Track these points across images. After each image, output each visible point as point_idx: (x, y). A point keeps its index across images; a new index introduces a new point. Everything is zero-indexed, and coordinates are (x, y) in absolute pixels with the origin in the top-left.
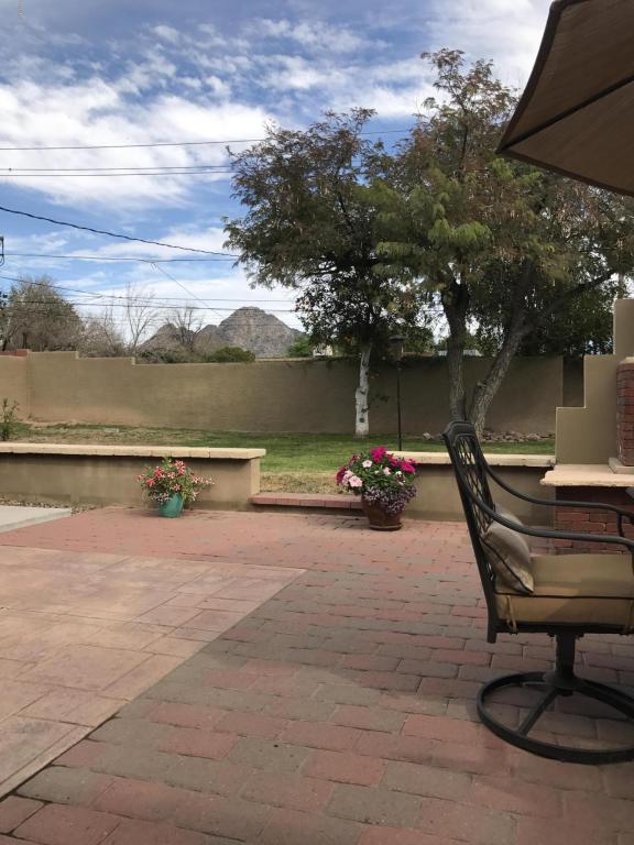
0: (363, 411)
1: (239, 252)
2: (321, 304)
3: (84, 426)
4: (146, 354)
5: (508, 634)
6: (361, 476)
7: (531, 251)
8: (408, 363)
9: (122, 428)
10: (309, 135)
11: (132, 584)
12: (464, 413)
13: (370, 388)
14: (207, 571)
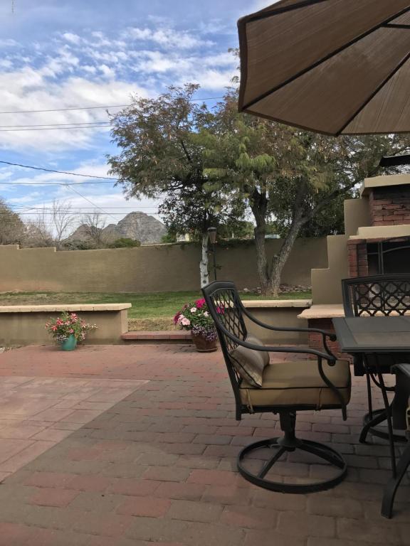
0: (205, 276)
1: (117, 177)
2: (175, 208)
3: (23, 294)
4: (67, 245)
5: (248, 414)
6: (189, 318)
7: (302, 171)
8: (232, 245)
9: (49, 293)
10: (159, 101)
11: (32, 396)
12: (267, 274)
13: (209, 261)
14: (84, 385)
